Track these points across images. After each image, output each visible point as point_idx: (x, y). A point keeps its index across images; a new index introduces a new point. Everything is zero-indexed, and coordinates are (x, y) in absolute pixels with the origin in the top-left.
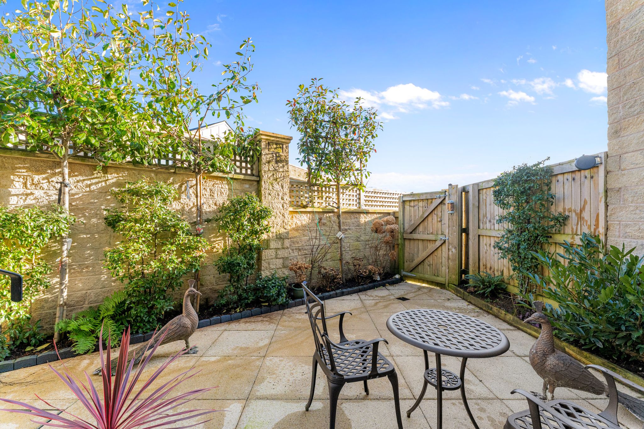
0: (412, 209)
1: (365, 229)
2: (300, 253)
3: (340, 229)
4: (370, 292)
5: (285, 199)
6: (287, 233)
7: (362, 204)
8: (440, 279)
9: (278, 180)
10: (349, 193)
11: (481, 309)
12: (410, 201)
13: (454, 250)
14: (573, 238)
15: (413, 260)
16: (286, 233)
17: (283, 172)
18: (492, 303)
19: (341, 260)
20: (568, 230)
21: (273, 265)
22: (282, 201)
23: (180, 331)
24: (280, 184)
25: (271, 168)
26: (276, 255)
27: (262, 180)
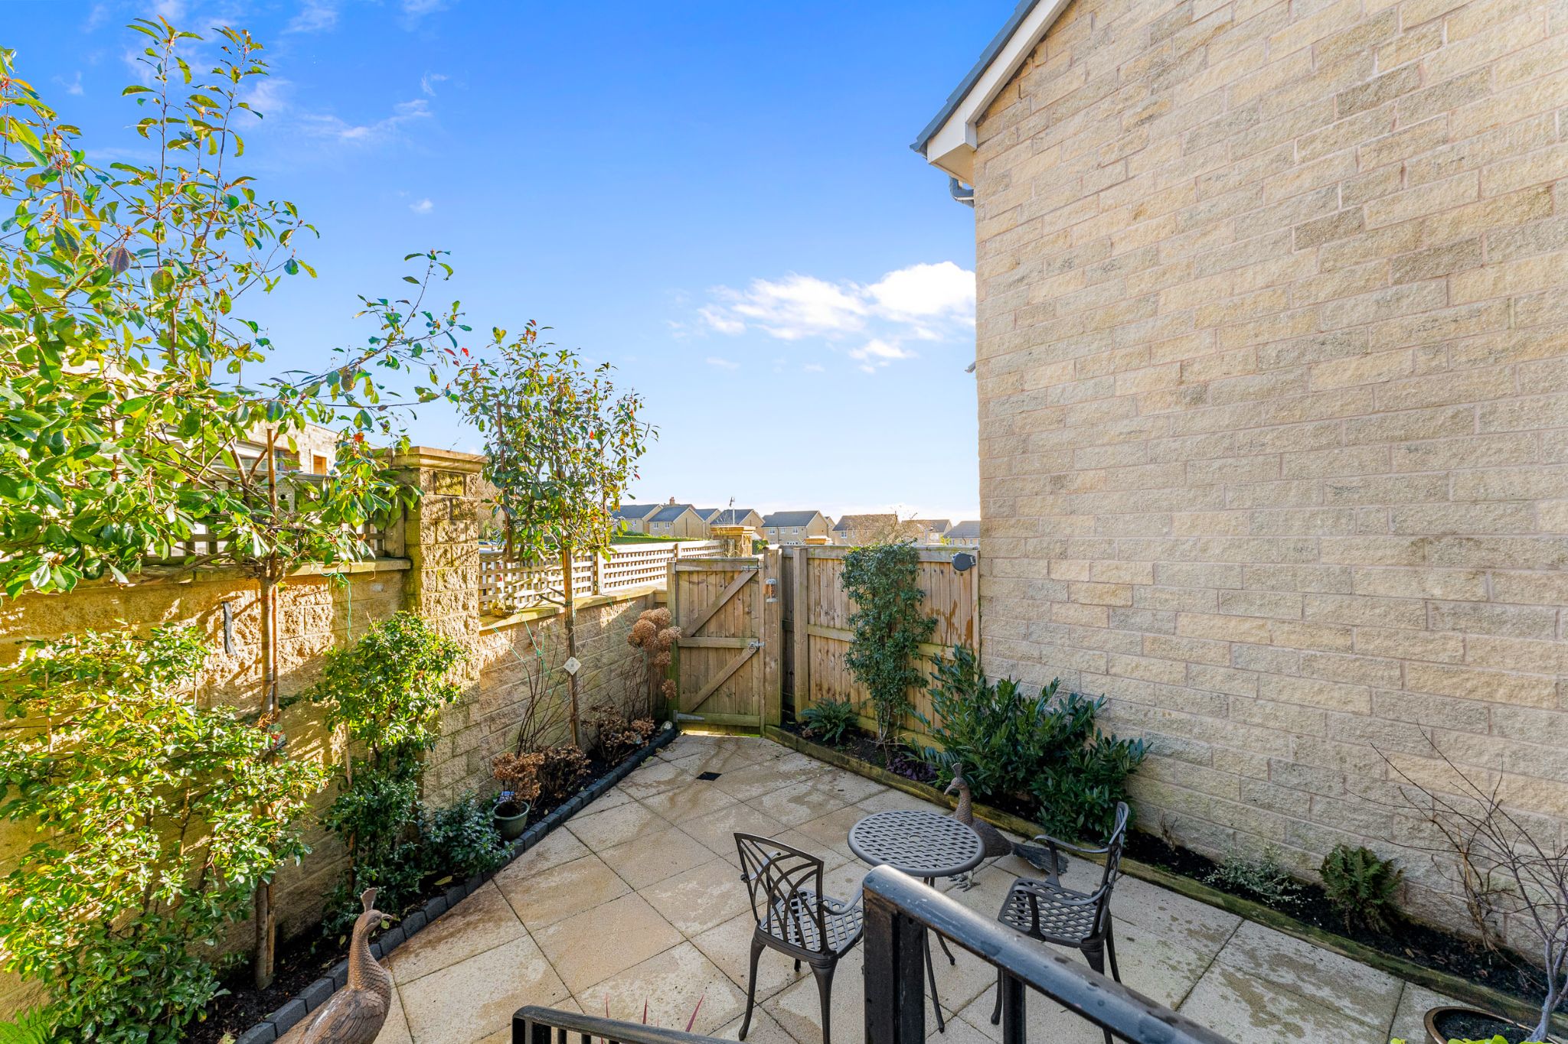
0: (696, 587)
1: (609, 638)
2: (493, 729)
3: (572, 651)
4: (637, 775)
5: (471, 608)
6: (476, 688)
7: (600, 584)
8: (751, 720)
9: (456, 563)
11: (831, 763)
12: (690, 573)
13: (773, 664)
14: (943, 651)
15: (697, 689)
16: (473, 688)
17: (466, 541)
18: (845, 751)
19: (574, 720)
20: (936, 638)
21: (447, 776)
22: (464, 614)
23: (365, 1031)
24: (460, 572)
25: (442, 537)
26: (454, 748)
27: (420, 568)
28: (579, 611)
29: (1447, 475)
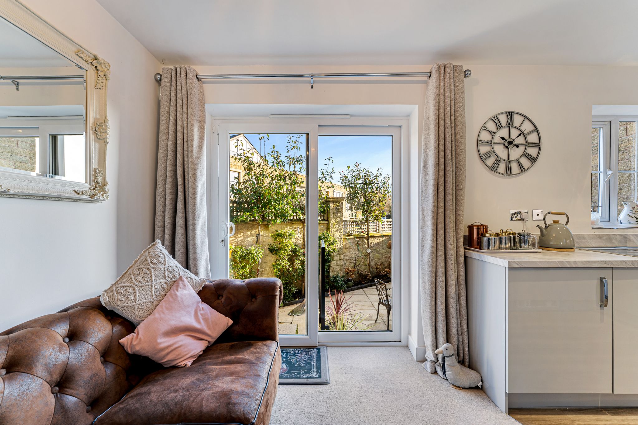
1: (382, 246)
2: (347, 262)
3: (369, 247)
5: (341, 232)
7: (380, 230)
9: (338, 222)
10: (373, 224)
16: (341, 251)
17: (340, 217)
19: (369, 265)
21: (335, 269)
22: (340, 234)
24: (339, 224)
25: (335, 216)
26: (337, 264)
27: (330, 223)
28: (370, 237)
29: (627, 198)
